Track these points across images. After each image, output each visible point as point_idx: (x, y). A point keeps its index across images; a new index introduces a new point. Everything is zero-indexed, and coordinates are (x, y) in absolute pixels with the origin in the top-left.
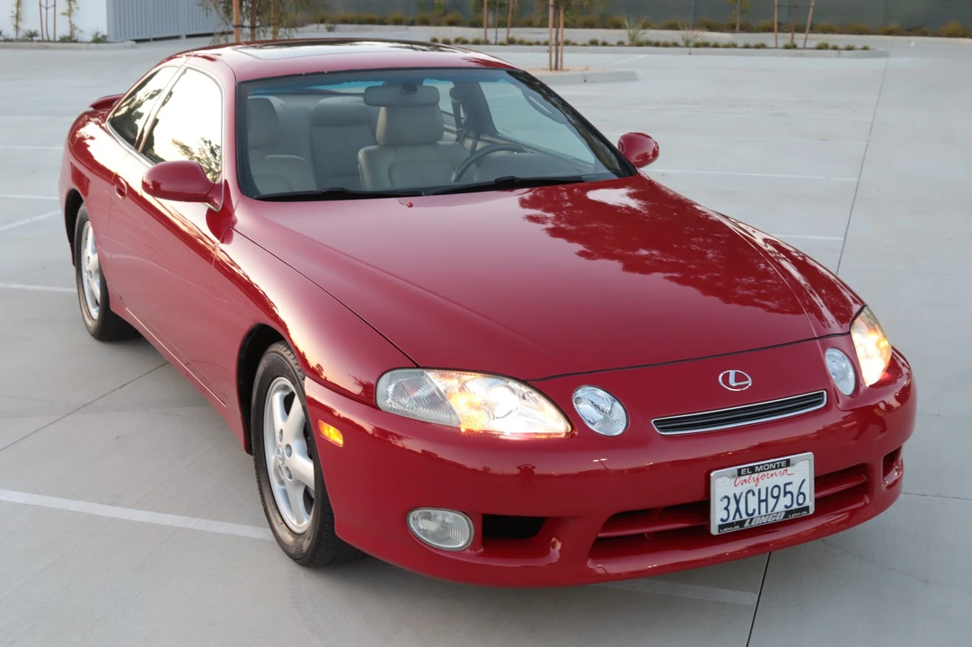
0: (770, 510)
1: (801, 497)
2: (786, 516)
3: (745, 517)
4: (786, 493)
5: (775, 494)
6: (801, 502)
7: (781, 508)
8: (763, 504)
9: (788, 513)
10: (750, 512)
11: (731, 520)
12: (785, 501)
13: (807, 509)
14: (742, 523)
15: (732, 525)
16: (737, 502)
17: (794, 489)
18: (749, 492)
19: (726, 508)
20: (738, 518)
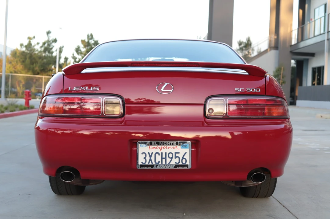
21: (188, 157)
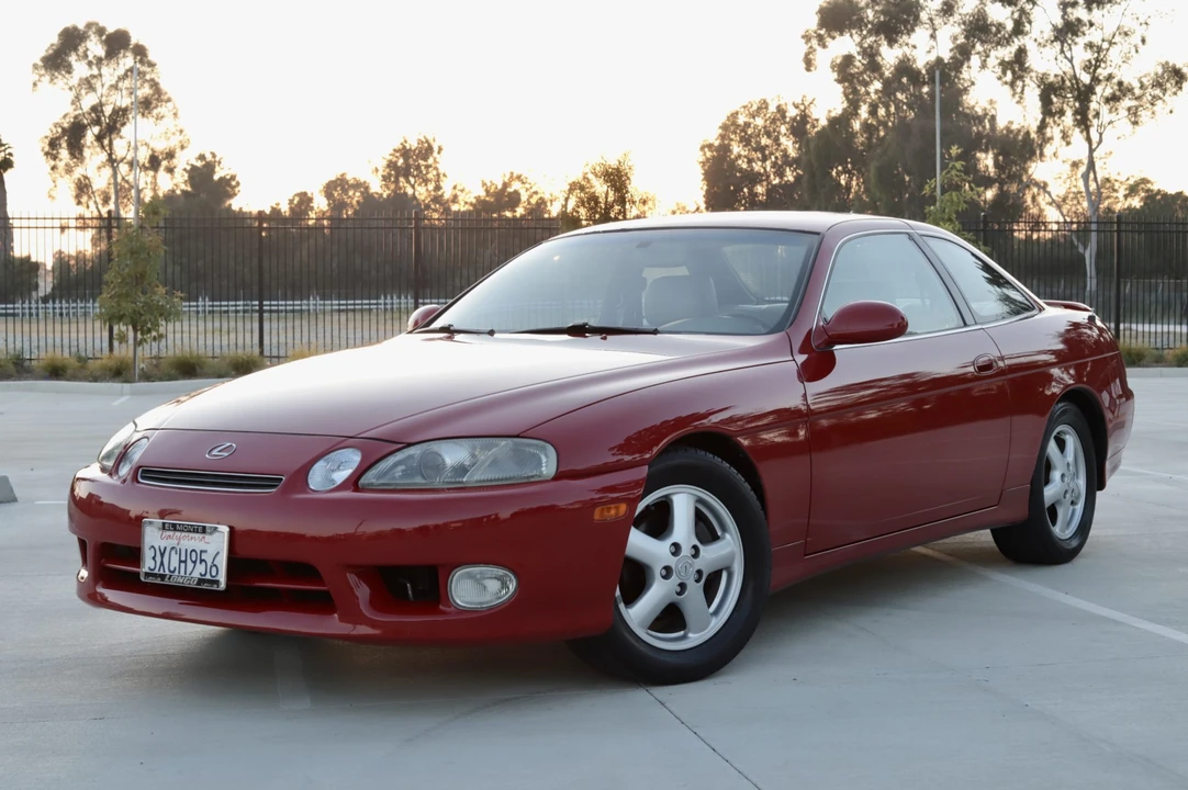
0: (188, 573)
1: (214, 569)
2: (198, 584)
3: (167, 572)
4: (202, 561)
5: (194, 559)
6: (214, 574)
7: (196, 575)
8: (183, 565)
9: (201, 581)
10: (172, 569)
11: (156, 571)
12: (200, 568)
13: (217, 582)
14: (163, 577)
15: (155, 575)
16: (162, 555)
17: (208, 557)
18: (173, 548)
19: (154, 558)
20: (162, 572)
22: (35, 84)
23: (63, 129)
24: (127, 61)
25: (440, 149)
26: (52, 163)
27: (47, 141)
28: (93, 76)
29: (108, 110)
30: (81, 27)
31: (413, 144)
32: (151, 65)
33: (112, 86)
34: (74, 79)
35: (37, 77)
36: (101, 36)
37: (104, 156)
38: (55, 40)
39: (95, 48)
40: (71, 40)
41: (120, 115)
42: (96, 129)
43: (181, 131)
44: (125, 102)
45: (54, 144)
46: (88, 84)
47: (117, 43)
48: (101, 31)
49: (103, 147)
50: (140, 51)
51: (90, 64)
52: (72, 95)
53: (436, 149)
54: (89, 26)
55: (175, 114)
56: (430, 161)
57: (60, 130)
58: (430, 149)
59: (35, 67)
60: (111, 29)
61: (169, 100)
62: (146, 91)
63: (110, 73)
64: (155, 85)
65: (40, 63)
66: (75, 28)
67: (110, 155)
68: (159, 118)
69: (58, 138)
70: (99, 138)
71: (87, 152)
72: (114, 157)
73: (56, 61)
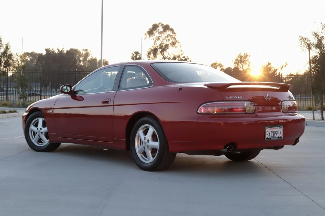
21: (282, 133)
22: (145, 38)
23: (152, 49)
24: (169, 32)
25: (249, 56)
26: (149, 58)
27: (148, 53)
28: (159, 36)
29: (164, 45)
30: (157, 24)
31: (242, 55)
32: (175, 33)
33: (164, 38)
34: (154, 37)
35: (146, 36)
36: (162, 26)
37: (162, 57)
38: (151, 27)
39: (161, 29)
40: (155, 27)
41: (167, 46)
42: (160, 50)
43: (182, 51)
44: (168, 43)
45: (149, 53)
46: (158, 38)
47: (166, 28)
48: (162, 25)
49: (162, 54)
50: (172, 30)
51: (159, 33)
52: (154, 41)
53: (248, 56)
54: (159, 23)
55: (181, 46)
56: (247, 59)
57: (151, 50)
58: (247, 56)
59: (145, 34)
60: (165, 25)
61: (179, 43)
62: (173, 40)
63: (164, 35)
64: (175, 39)
65: (147, 33)
66: (156, 24)
67: (164, 56)
68: (176, 47)
69: (150, 52)
70: (161, 52)
71: (157, 56)
72: (165, 57)
73: (151, 33)
